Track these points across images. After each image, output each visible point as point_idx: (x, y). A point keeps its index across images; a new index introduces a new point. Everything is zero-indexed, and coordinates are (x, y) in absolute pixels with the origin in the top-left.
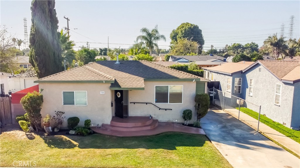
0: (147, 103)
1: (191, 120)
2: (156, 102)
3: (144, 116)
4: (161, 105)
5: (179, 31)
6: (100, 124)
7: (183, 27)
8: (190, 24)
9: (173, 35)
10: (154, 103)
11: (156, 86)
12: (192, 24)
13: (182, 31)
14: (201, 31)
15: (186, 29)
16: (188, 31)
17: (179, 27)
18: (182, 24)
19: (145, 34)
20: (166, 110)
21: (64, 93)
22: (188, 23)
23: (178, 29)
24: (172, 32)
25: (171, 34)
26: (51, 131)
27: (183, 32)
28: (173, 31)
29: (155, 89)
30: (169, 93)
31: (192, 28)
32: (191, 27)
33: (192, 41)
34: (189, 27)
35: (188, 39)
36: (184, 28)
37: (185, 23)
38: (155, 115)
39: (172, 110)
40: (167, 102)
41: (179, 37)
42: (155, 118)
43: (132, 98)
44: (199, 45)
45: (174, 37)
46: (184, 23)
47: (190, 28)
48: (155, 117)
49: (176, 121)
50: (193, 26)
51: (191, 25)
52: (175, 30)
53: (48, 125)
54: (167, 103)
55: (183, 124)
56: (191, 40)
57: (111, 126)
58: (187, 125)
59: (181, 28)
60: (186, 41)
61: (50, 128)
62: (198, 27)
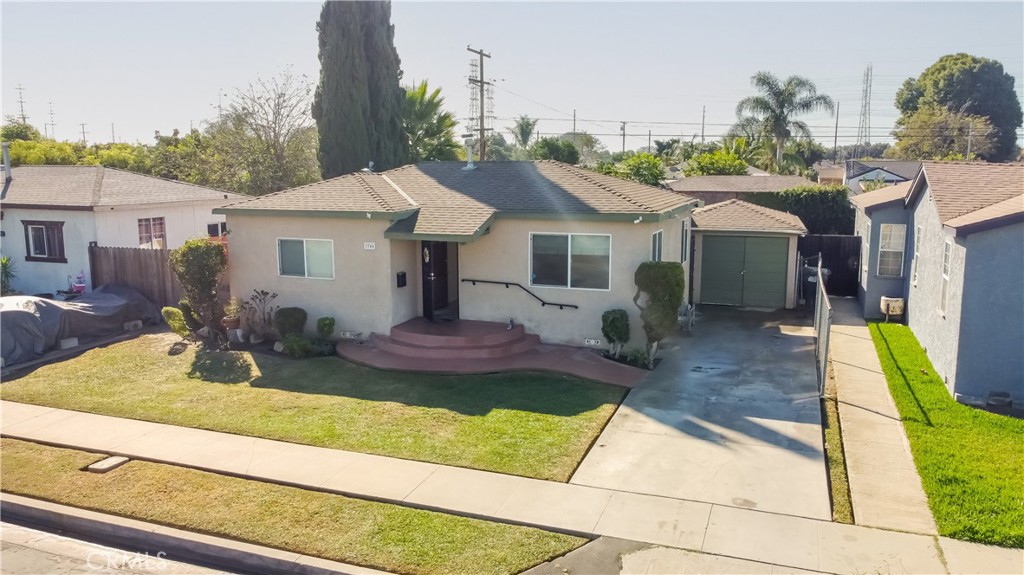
0: (507, 285)
1: (630, 342)
2: (535, 281)
3: (501, 321)
4: (547, 291)
5: (929, 83)
6: (366, 333)
7: (944, 69)
8: (969, 59)
9: (906, 95)
10: (528, 283)
11: (534, 236)
12: (978, 56)
13: (936, 84)
14: (1010, 80)
15: (952, 75)
16: (960, 82)
17: (928, 69)
18: (941, 60)
19: (762, 93)
20: (561, 306)
21: (282, 243)
22: (963, 56)
23: (925, 76)
24: (902, 87)
25: (900, 94)
26: (241, 340)
27: (941, 84)
28: (908, 84)
29: (530, 243)
30: (572, 256)
31: (975, 71)
32: (971, 69)
33: (967, 116)
34: (964, 69)
35: (950, 109)
36: (946, 72)
37: (952, 56)
38: (530, 320)
39: (576, 307)
40: (566, 284)
41: (925, 103)
42: (530, 329)
43: (469, 265)
44: (991, 126)
45: (909, 102)
46: (948, 56)
47: (968, 72)
48: (530, 327)
49: (593, 342)
50: (978, 66)
51: (975, 60)
52: (914, 80)
53: (236, 323)
54: (563, 288)
55: (607, 355)
56: (962, 109)
57: (392, 340)
58: (616, 357)
59: (936, 74)
60: (942, 114)
61: (239, 332)
62: (1001, 68)
